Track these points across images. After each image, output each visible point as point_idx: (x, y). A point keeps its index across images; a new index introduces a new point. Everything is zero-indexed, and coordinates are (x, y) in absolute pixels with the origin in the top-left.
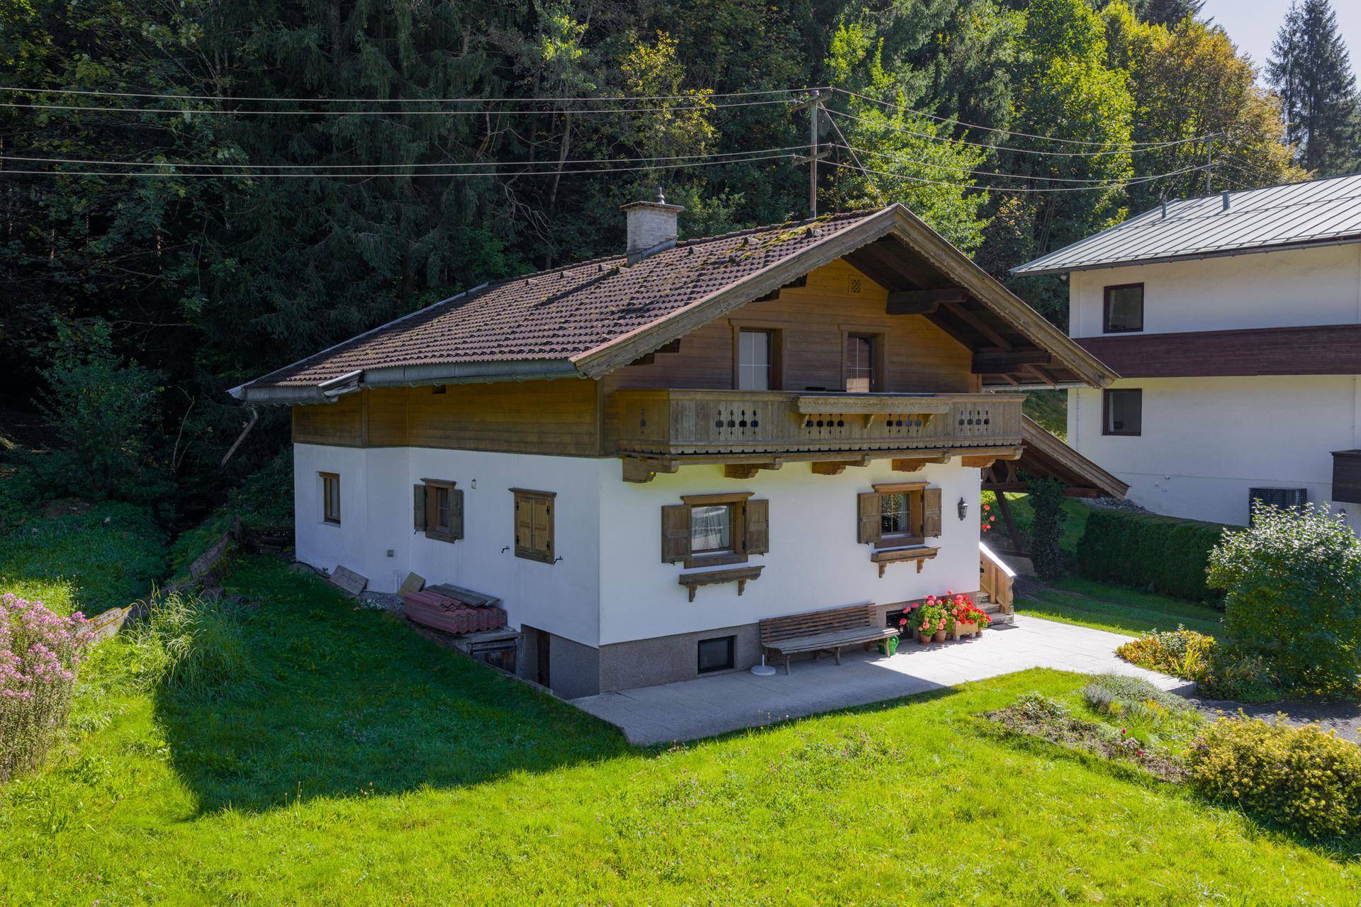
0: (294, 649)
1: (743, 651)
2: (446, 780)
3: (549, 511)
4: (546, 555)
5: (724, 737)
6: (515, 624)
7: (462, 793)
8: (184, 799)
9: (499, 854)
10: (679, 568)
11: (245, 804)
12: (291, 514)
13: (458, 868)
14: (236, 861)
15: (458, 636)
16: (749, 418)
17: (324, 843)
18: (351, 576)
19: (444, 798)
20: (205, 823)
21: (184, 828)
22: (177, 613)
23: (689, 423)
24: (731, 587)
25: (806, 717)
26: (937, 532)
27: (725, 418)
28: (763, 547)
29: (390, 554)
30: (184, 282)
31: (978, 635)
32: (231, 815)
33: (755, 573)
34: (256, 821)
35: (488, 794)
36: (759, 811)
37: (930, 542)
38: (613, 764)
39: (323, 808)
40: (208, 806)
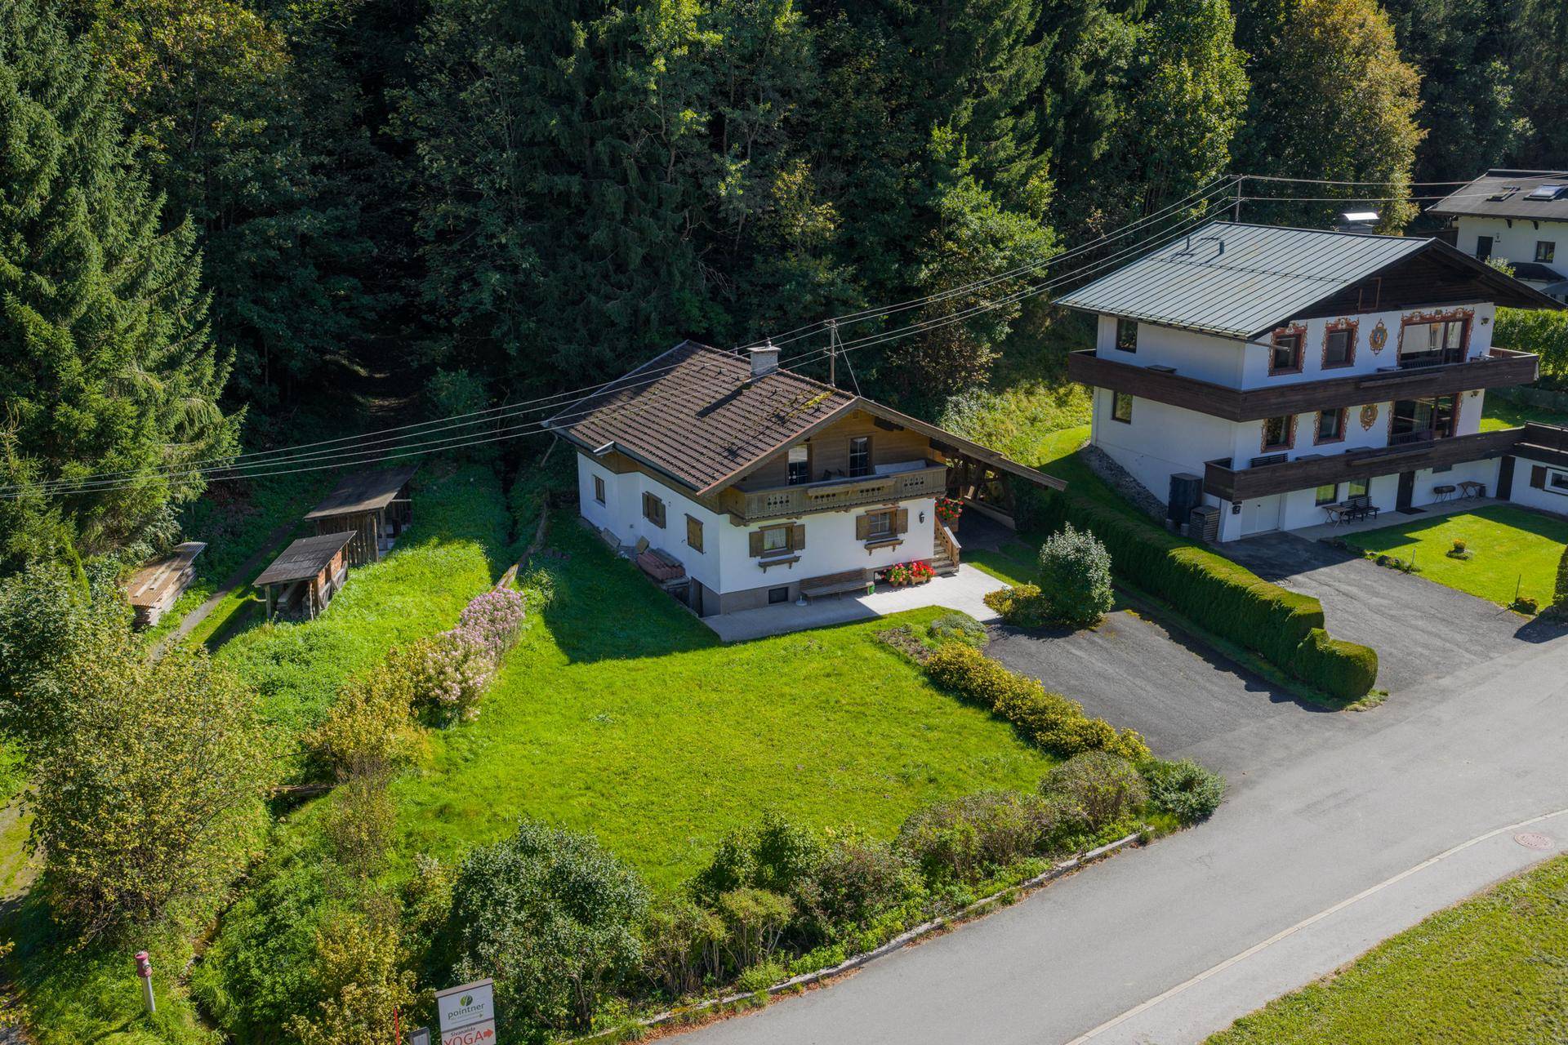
0: (590, 589)
1: (791, 593)
2: (650, 654)
3: (701, 530)
4: (700, 549)
5: (759, 639)
6: (689, 575)
7: (655, 659)
8: (565, 659)
9: (664, 681)
10: (758, 559)
11: (584, 661)
12: (577, 481)
13: (651, 684)
14: (585, 679)
15: (662, 582)
16: (784, 499)
17: (610, 674)
18: (612, 536)
19: (649, 661)
20: (573, 666)
21: (567, 668)
22: (544, 577)
23: (754, 506)
24: (786, 566)
25: (795, 632)
26: (905, 530)
27: (772, 501)
28: (802, 545)
29: (631, 526)
30: (504, 335)
31: (928, 581)
32: (580, 664)
33: (797, 559)
34: (589, 666)
35: (664, 660)
36: (757, 671)
37: (901, 536)
38: (711, 650)
39: (609, 663)
40: (573, 661)
